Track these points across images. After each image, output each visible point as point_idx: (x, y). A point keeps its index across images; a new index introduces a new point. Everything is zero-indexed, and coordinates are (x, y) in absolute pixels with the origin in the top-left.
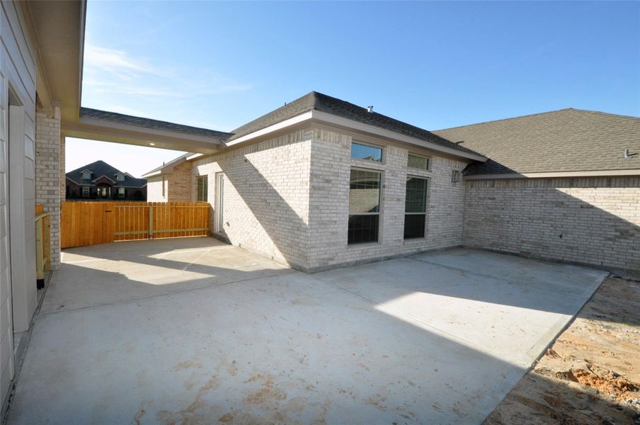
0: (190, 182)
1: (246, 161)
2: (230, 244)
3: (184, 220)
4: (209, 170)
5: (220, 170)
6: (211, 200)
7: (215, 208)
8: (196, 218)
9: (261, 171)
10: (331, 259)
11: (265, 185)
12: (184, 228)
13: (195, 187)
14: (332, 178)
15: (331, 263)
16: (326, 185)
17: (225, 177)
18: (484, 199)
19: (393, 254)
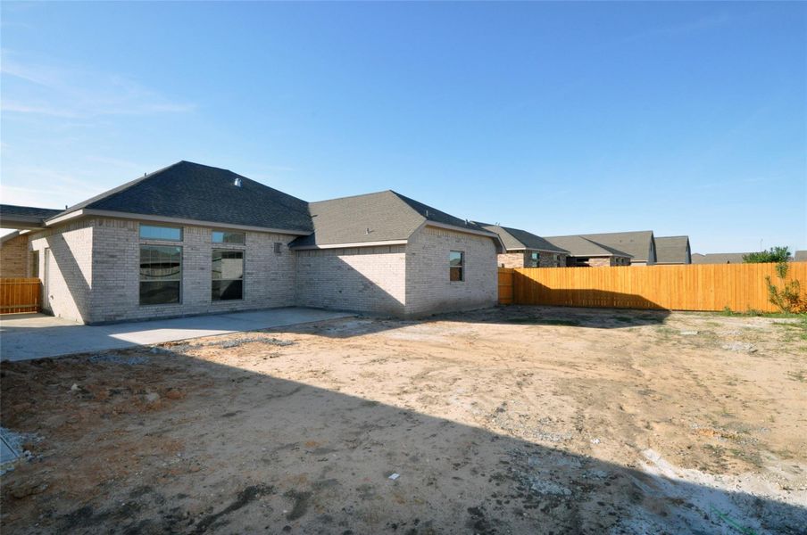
0: (26, 257)
1: (63, 238)
2: (54, 316)
3: (8, 297)
4: (39, 244)
5: (48, 246)
6: (41, 276)
7: (45, 283)
8: (23, 295)
9: (71, 249)
10: (118, 316)
11: (73, 260)
12: (8, 305)
13: (30, 262)
14: (118, 254)
15: (118, 319)
16: (111, 259)
17: (51, 252)
18: (304, 266)
19: (197, 313)
